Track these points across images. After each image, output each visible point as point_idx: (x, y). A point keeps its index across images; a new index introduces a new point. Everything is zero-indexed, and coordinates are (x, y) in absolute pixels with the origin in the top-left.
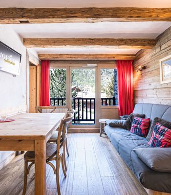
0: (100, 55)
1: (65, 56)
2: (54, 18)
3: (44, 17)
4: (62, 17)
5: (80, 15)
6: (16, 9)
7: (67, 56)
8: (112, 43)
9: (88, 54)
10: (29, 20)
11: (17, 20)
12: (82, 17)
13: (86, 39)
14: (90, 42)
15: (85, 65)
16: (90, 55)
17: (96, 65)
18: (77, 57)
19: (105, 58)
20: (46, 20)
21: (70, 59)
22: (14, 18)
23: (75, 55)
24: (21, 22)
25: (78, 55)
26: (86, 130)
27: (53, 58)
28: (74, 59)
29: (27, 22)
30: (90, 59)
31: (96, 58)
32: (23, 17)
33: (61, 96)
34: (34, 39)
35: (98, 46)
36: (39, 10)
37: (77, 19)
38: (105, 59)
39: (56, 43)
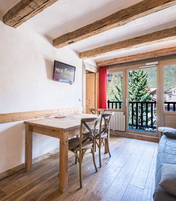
0: (160, 50)
1: (120, 59)
2: (88, 33)
3: (81, 35)
4: (95, 30)
5: (109, 22)
6: (64, 35)
7: (122, 59)
8: (165, 34)
9: (145, 52)
10: (73, 40)
11: (66, 43)
12: (112, 23)
13: (132, 39)
14: (137, 41)
15: (143, 64)
16: (147, 53)
17: (157, 63)
18: (132, 59)
19: (167, 52)
20: (84, 36)
21: (125, 61)
22: (64, 42)
23: (130, 56)
24: (69, 43)
25: (132, 56)
26: (144, 137)
27: (109, 63)
28: (129, 61)
29: (73, 42)
30: (147, 57)
31: (155, 54)
32: (68, 39)
33: (132, 100)
34: (87, 52)
35: (147, 43)
36: (78, 30)
37: (108, 27)
38: (168, 54)
39: (103, 51)
